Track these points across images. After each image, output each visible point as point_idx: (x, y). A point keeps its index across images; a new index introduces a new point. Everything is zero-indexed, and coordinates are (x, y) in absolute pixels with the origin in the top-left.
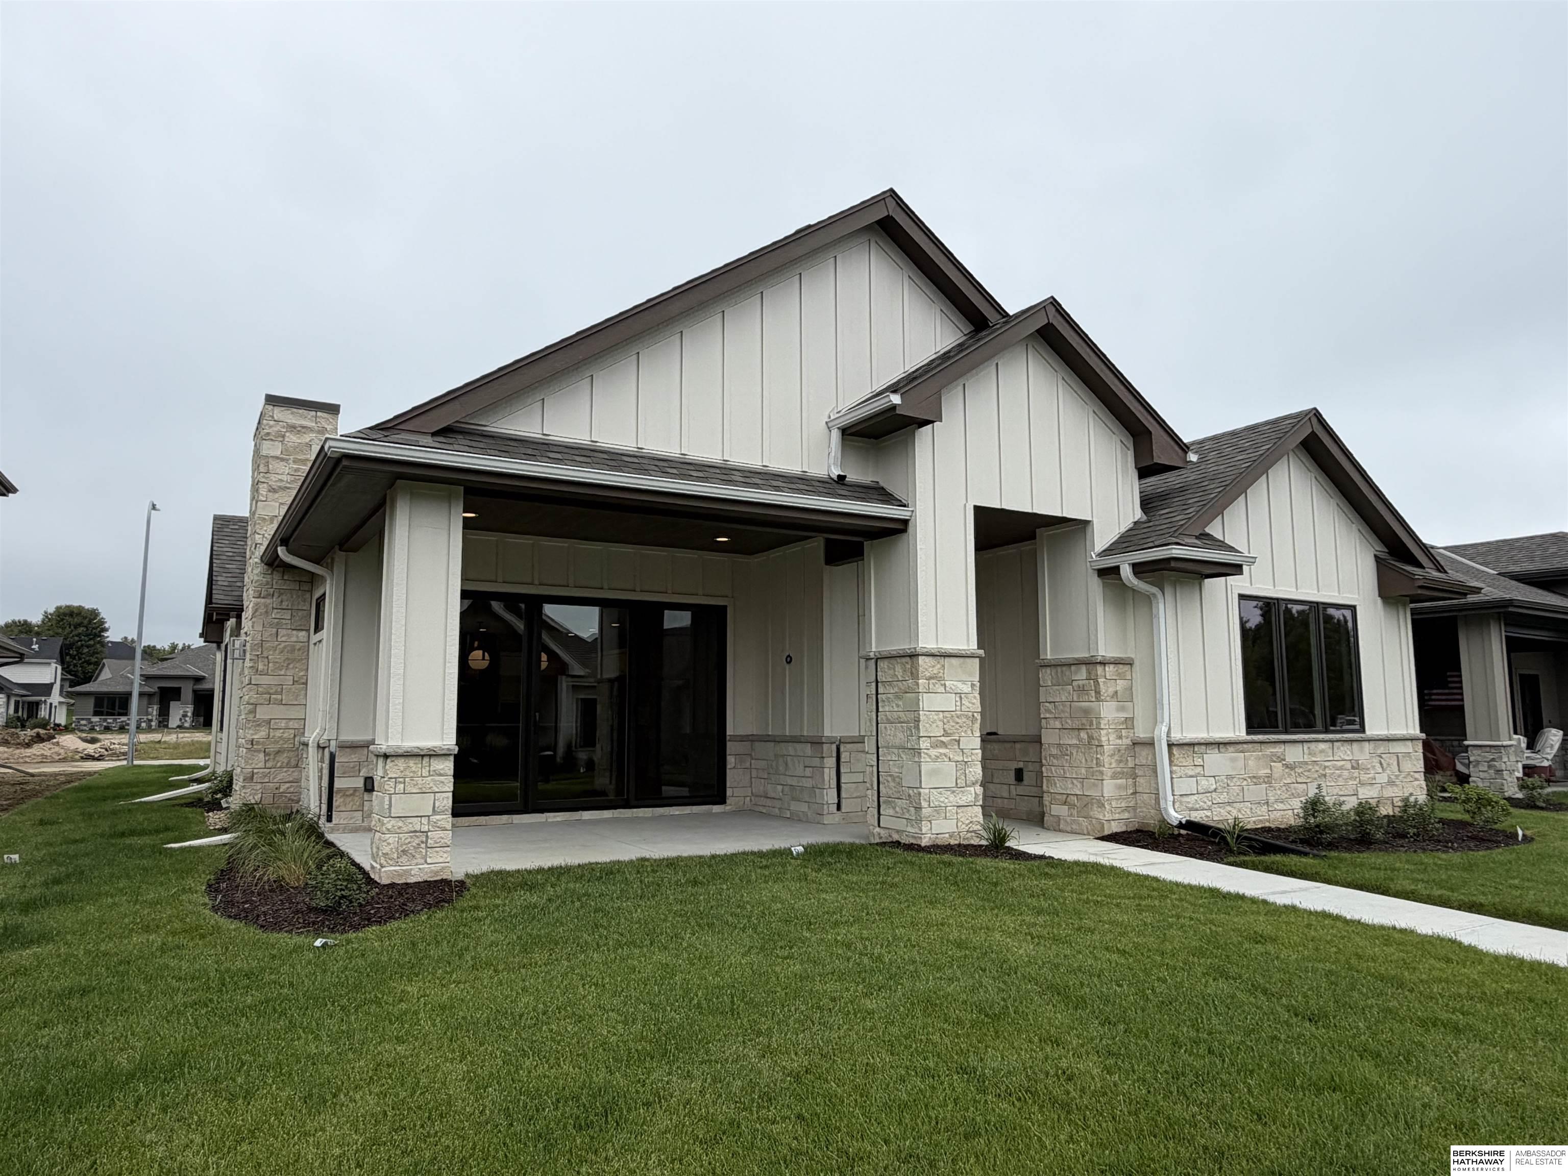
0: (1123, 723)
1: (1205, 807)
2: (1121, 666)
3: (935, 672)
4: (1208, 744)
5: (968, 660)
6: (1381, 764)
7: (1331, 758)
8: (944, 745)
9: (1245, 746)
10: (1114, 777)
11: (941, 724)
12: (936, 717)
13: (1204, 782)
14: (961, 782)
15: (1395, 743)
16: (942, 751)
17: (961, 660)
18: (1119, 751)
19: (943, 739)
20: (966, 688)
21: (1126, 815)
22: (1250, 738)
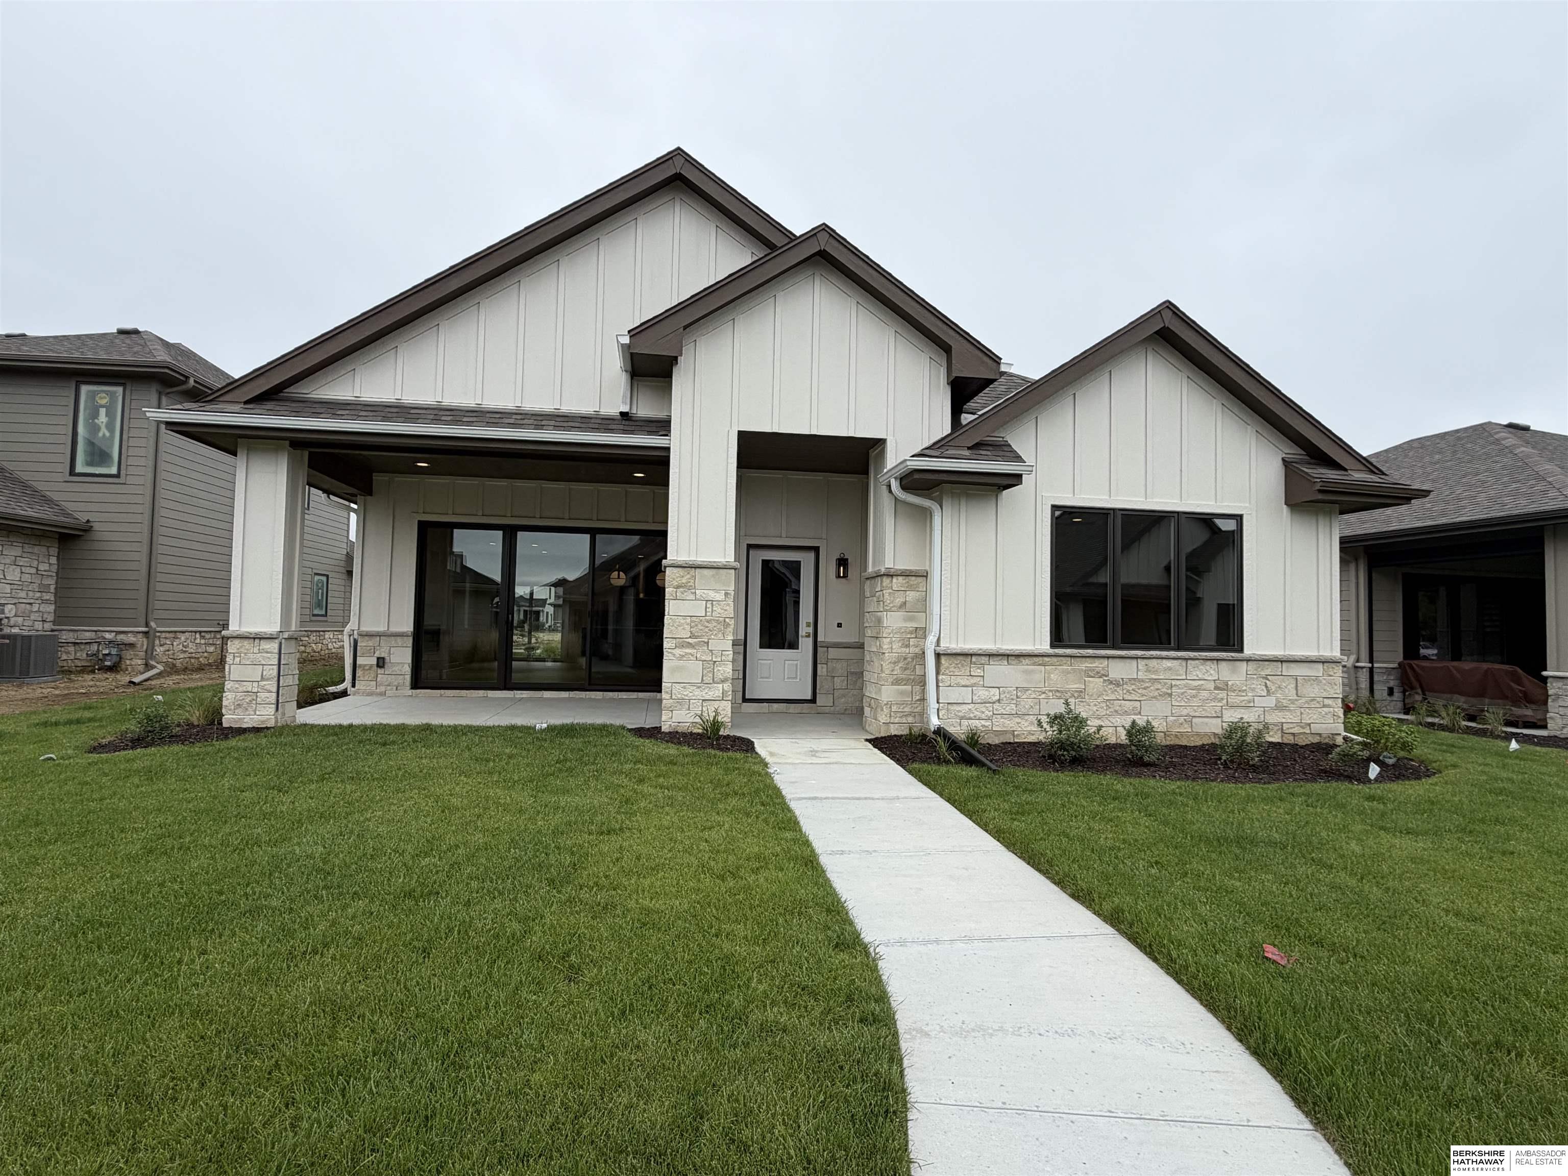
0: (911, 633)
1: (983, 716)
2: (913, 578)
3: (684, 581)
4: (990, 655)
5: (721, 571)
6: (1266, 687)
7: (1184, 677)
8: (690, 645)
9: (1046, 659)
10: (897, 682)
11: (688, 627)
12: (682, 621)
13: (982, 694)
14: (708, 679)
15: (1293, 665)
16: (688, 651)
17: (714, 571)
18: (905, 659)
19: (690, 640)
20: (720, 596)
21: (910, 719)
22: (1052, 651)
